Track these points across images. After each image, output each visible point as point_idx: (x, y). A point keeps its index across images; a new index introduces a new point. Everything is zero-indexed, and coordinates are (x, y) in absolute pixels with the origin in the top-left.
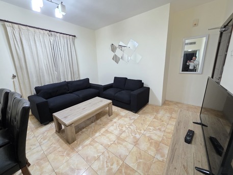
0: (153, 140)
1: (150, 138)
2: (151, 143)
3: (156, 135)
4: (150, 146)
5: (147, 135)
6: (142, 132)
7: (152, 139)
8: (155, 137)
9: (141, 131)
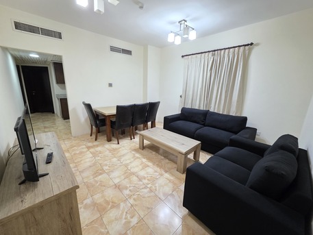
0: (111, 208)
1: (115, 206)
2: (108, 203)
3: (116, 219)
4: (105, 200)
5: (122, 205)
6: (132, 201)
7: (113, 207)
8: (113, 214)
9: (134, 199)
